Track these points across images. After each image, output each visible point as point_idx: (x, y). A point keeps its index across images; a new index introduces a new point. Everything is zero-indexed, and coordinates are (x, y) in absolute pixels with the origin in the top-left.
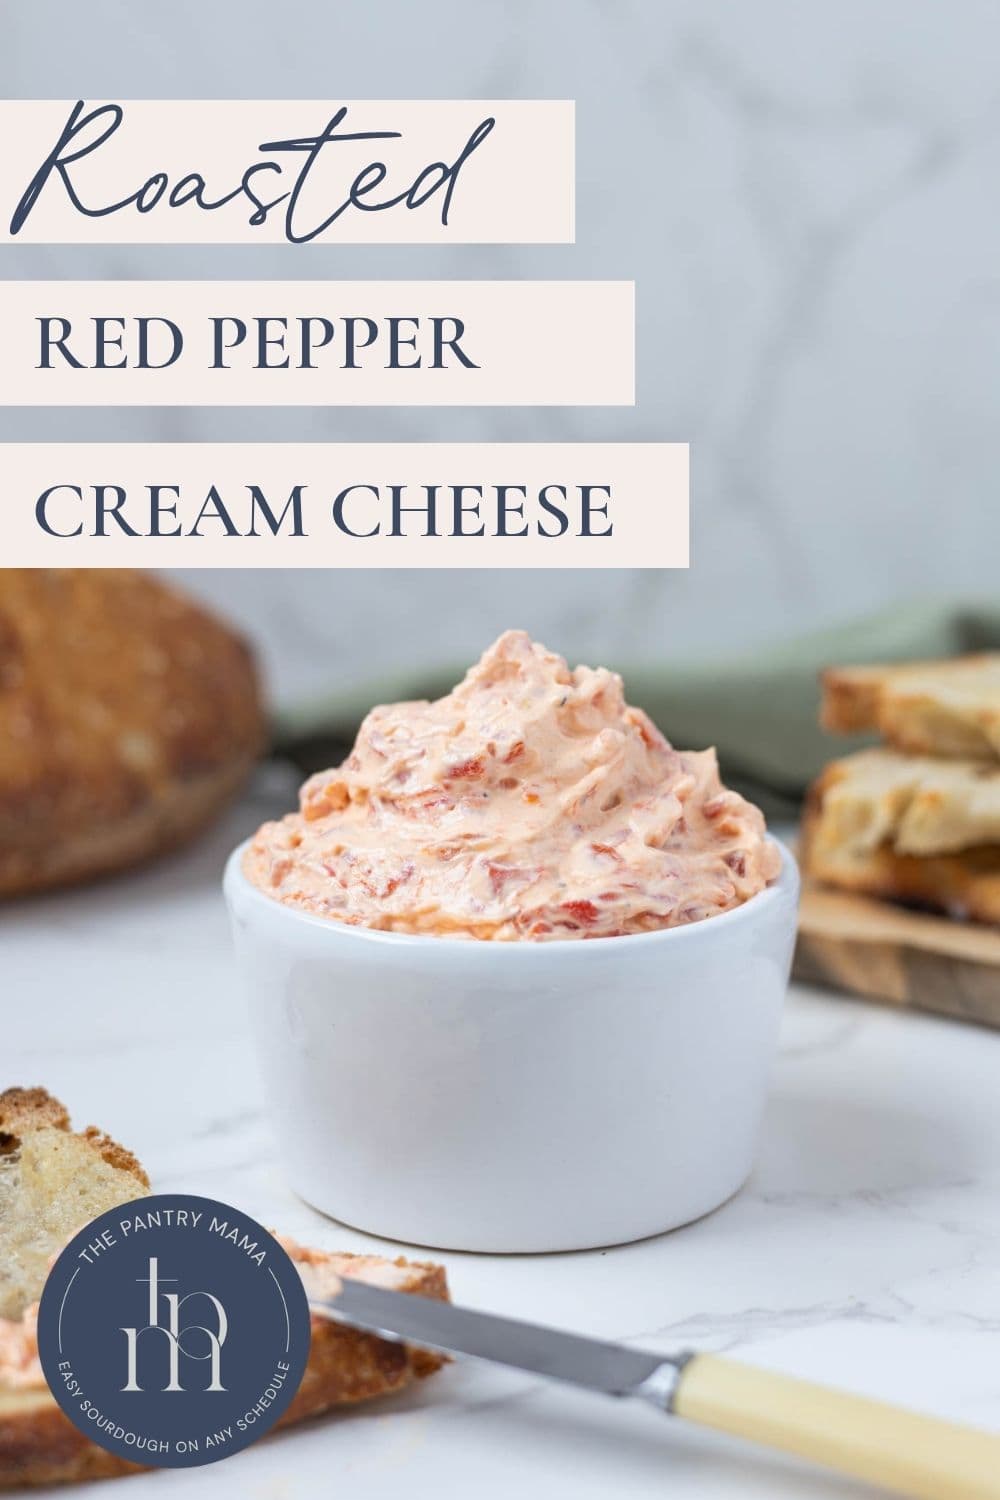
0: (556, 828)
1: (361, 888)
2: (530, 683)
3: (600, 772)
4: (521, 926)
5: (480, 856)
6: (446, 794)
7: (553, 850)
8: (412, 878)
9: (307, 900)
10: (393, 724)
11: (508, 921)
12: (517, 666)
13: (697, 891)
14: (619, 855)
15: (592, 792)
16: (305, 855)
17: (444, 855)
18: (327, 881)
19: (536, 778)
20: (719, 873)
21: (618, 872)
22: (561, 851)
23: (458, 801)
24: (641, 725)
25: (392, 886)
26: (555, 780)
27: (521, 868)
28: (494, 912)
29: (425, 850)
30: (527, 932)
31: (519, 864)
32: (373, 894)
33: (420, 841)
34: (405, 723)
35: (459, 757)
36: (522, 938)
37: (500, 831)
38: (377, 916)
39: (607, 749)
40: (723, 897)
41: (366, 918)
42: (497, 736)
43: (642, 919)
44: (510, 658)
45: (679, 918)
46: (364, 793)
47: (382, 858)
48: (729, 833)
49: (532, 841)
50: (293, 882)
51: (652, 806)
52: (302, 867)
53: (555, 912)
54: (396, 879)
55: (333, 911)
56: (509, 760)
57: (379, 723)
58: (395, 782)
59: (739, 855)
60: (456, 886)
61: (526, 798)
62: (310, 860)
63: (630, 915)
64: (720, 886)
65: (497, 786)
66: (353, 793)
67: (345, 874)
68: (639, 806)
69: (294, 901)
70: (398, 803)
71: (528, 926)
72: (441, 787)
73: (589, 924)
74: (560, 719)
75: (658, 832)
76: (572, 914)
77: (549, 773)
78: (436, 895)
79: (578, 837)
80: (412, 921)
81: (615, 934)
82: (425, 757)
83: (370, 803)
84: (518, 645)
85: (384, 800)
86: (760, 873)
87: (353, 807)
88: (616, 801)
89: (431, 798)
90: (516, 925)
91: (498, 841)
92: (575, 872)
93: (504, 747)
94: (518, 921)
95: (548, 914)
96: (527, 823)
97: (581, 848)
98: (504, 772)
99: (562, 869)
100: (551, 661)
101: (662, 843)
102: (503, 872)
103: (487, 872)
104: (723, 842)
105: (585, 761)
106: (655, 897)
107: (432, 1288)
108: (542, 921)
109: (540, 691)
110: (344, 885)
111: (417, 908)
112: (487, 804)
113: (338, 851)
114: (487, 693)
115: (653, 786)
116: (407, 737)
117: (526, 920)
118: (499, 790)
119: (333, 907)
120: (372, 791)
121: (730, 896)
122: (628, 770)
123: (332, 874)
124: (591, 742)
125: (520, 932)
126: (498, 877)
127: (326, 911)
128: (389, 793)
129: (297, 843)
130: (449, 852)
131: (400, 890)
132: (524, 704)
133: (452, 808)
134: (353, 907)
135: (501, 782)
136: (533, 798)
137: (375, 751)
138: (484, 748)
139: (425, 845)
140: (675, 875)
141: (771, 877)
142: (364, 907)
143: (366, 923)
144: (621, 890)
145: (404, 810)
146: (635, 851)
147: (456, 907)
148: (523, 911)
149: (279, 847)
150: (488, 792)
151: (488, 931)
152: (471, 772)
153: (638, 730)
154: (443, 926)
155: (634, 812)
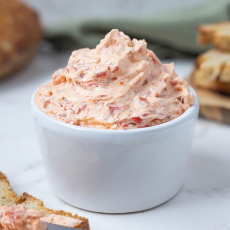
0: (129, 92)
1: (70, 110)
2: (120, 47)
3: (141, 74)
4: (119, 125)
5: (106, 103)
6: (95, 82)
7: (128, 100)
8: (86, 108)
9: (55, 114)
10: (79, 58)
11: (115, 123)
12: (116, 41)
13: (171, 110)
14: (148, 101)
15: (139, 81)
16: (53, 99)
17: (95, 102)
18: (60, 108)
19: (122, 77)
20: (176, 103)
21: (148, 106)
22: (131, 100)
23: (99, 84)
24: (152, 57)
25: (80, 111)
26: (128, 77)
27: (119, 106)
28: (111, 120)
29: (90, 100)
30: (121, 127)
31: (118, 105)
32: (74, 113)
33: (88, 96)
34: (83, 58)
35: (99, 71)
36: (119, 128)
37: (112, 94)
38: (76, 120)
39: (144, 67)
40: (178, 111)
41: (73, 121)
42: (110, 64)
43: (155, 121)
44: (114, 38)
45: (166, 120)
46: (70, 80)
47: (77, 101)
48: (179, 90)
49: (122, 97)
50: (50, 107)
51: (157, 84)
52: (53, 103)
53: (129, 120)
54: (81, 108)
55: (62, 118)
56: (114, 71)
57: (74, 58)
58: (80, 78)
59: (182, 97)
60: (99, 111)
61: (119, 83)
62: (55, 101)
63: (151, 120)
64: (177, 108)
65: (111, 80)
66: (67, 79)
67: (65, 106)
68: (153, 84)
69: (50, 114)
70: (81, 84)
71: (121, 125)
72: (94, 80)
73: (139, 124)
74: (129, 57)
75: (159, 92)
76: (135, 121)
77: (126, 75)
78: (93, 114)
79: (135, 95)
80: (86, 122)
81: (147, 126)
82: (89, 70)
83: (72, 83)
84: (116, 34)
85: (77, 83)
86: (189, 103)
87: (67, 83)
88: (146, 82)
89: (91, 83)
90: (118, 124)
91: (112, 98)
92: (135, 106)
93: (113, 68)
94: (119, 123)
95: (127, 121)
96: (120, 91)
97: (136, 99)
98: (113, 75)
99: (131, 105)
100: (126, 39)
101: (160, 95)
102: (113, 108)
103: (108, 108)
104: (177, 93)
105: (137, 71)
106: (159, 114)
107: (84, 226)
108: (126, 123)
109: (123, 49)
110: (65, 110)
111: (88, 118)
112: (108, 85)
113: (63, 98)
114: (107, 49)
115: (156, 77)
116: (83, 62)
117: (121, 123)
118: (111, 81)
119: (62, 117)
120: (73, 80)
121: (180, 111)
122: (149, 72)
123: (62, 106)
124: (139, 64)
125: (119, 126)
126: (112, 110)
127: (60, 117)
128: (78, 81)
129: (51, 94)
130: (97, 101)
131: (82, 112)
132: (118, 54)
133: (97, 86)
134: (68, 117)
135: (112, 78)
136: (122, 83)
137: (74, 67)
138: (106, 68)
139: (89, 98)
140: (164, 106)
141: (191, 104)
142: (71, 117)
143: (72, 123)
144: (148, 113)
145: (83, 86)
146: (152, 99)
147: (100, 118)
148: (120, 120)
149: (46, 96)
150: (108, 82)
151: (109, 126)
152: (103, 76)
153: (152, 58)
154: (95, 123)
155: (152, 86)
